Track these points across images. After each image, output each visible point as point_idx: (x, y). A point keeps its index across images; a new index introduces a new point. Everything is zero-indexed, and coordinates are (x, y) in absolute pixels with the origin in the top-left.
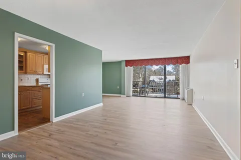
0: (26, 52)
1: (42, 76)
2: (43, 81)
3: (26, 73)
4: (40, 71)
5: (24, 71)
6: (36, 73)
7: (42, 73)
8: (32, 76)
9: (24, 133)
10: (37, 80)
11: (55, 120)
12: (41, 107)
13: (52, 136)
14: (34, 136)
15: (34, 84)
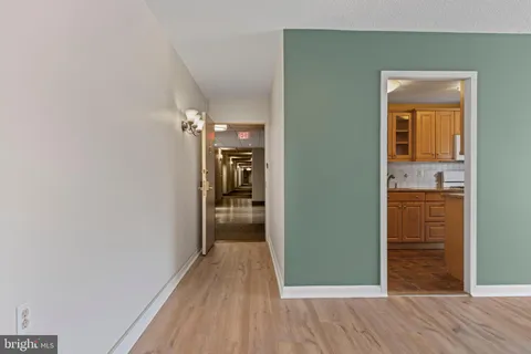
0: (413, 112)
1: (451, 166)
2: (452, 177)
3: (413, 159)
4: (445, 152)
5: (409, 156)
6: (434, 158)
7: (449, 156)
8: (427, 166)
9: (398, 297)
10: (440, 177)
11: (477, 291)
12: (442, 246)
13: (460, 335)
14: (419, 315)
15: (433, 186)
